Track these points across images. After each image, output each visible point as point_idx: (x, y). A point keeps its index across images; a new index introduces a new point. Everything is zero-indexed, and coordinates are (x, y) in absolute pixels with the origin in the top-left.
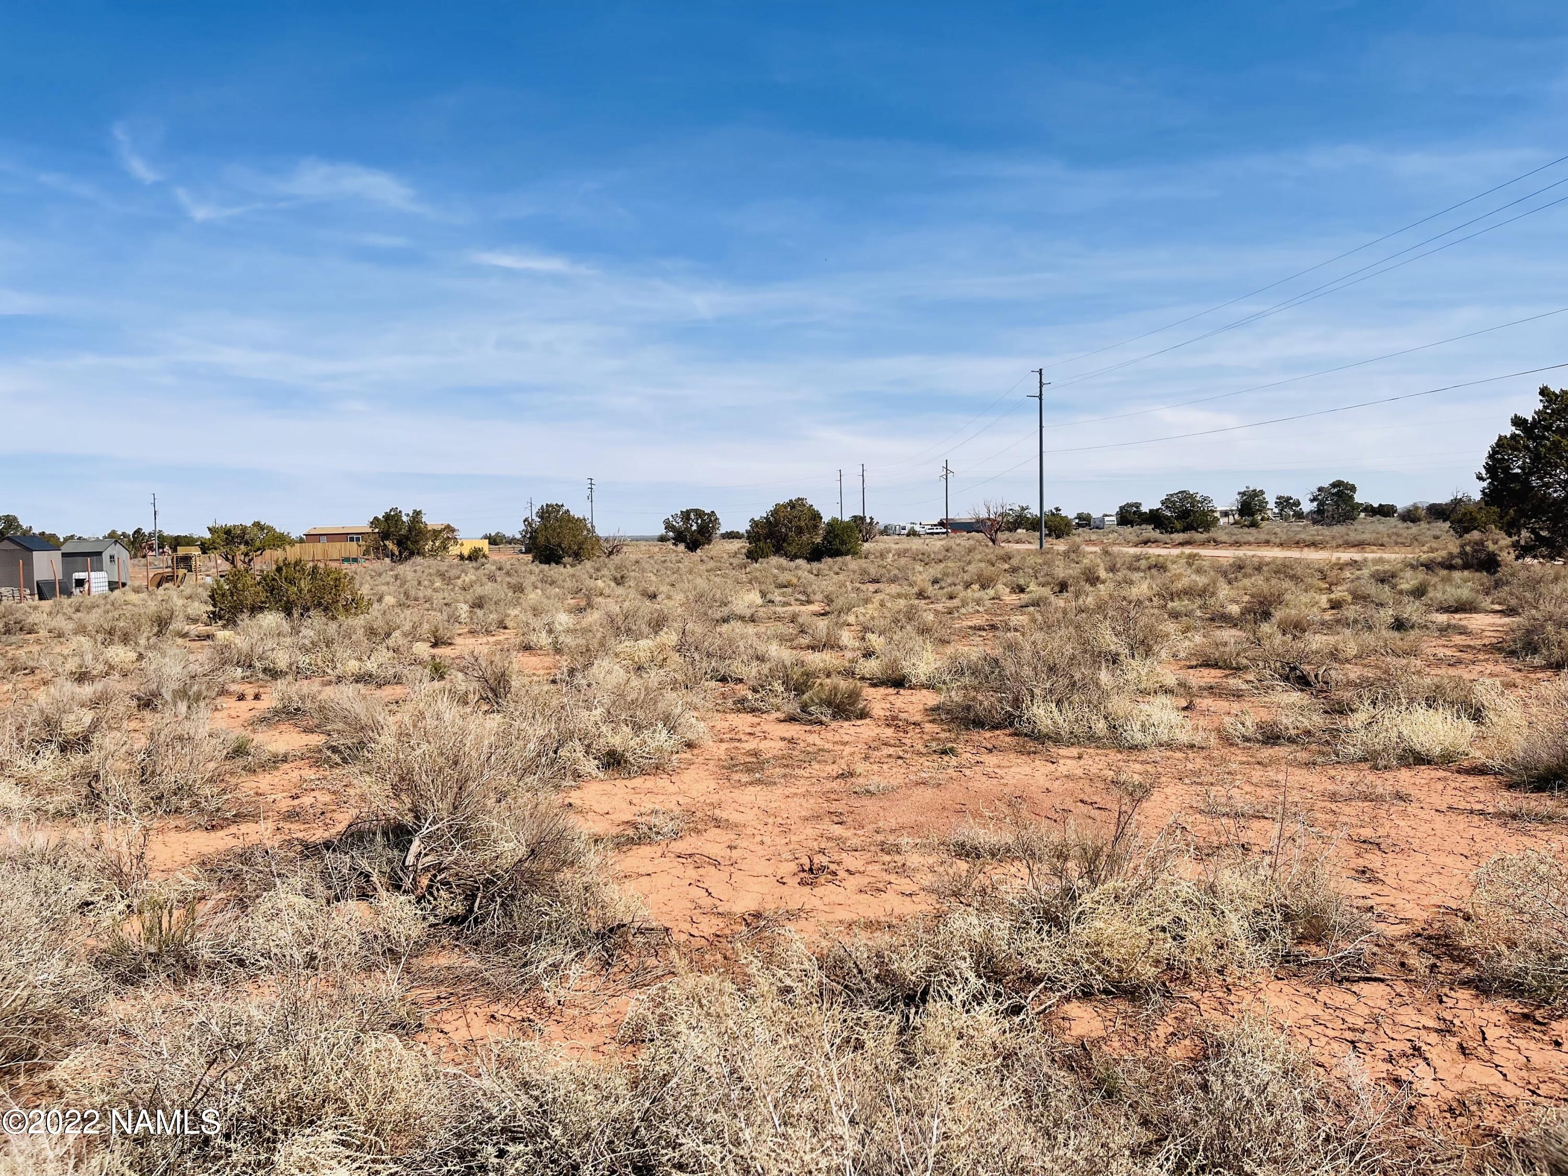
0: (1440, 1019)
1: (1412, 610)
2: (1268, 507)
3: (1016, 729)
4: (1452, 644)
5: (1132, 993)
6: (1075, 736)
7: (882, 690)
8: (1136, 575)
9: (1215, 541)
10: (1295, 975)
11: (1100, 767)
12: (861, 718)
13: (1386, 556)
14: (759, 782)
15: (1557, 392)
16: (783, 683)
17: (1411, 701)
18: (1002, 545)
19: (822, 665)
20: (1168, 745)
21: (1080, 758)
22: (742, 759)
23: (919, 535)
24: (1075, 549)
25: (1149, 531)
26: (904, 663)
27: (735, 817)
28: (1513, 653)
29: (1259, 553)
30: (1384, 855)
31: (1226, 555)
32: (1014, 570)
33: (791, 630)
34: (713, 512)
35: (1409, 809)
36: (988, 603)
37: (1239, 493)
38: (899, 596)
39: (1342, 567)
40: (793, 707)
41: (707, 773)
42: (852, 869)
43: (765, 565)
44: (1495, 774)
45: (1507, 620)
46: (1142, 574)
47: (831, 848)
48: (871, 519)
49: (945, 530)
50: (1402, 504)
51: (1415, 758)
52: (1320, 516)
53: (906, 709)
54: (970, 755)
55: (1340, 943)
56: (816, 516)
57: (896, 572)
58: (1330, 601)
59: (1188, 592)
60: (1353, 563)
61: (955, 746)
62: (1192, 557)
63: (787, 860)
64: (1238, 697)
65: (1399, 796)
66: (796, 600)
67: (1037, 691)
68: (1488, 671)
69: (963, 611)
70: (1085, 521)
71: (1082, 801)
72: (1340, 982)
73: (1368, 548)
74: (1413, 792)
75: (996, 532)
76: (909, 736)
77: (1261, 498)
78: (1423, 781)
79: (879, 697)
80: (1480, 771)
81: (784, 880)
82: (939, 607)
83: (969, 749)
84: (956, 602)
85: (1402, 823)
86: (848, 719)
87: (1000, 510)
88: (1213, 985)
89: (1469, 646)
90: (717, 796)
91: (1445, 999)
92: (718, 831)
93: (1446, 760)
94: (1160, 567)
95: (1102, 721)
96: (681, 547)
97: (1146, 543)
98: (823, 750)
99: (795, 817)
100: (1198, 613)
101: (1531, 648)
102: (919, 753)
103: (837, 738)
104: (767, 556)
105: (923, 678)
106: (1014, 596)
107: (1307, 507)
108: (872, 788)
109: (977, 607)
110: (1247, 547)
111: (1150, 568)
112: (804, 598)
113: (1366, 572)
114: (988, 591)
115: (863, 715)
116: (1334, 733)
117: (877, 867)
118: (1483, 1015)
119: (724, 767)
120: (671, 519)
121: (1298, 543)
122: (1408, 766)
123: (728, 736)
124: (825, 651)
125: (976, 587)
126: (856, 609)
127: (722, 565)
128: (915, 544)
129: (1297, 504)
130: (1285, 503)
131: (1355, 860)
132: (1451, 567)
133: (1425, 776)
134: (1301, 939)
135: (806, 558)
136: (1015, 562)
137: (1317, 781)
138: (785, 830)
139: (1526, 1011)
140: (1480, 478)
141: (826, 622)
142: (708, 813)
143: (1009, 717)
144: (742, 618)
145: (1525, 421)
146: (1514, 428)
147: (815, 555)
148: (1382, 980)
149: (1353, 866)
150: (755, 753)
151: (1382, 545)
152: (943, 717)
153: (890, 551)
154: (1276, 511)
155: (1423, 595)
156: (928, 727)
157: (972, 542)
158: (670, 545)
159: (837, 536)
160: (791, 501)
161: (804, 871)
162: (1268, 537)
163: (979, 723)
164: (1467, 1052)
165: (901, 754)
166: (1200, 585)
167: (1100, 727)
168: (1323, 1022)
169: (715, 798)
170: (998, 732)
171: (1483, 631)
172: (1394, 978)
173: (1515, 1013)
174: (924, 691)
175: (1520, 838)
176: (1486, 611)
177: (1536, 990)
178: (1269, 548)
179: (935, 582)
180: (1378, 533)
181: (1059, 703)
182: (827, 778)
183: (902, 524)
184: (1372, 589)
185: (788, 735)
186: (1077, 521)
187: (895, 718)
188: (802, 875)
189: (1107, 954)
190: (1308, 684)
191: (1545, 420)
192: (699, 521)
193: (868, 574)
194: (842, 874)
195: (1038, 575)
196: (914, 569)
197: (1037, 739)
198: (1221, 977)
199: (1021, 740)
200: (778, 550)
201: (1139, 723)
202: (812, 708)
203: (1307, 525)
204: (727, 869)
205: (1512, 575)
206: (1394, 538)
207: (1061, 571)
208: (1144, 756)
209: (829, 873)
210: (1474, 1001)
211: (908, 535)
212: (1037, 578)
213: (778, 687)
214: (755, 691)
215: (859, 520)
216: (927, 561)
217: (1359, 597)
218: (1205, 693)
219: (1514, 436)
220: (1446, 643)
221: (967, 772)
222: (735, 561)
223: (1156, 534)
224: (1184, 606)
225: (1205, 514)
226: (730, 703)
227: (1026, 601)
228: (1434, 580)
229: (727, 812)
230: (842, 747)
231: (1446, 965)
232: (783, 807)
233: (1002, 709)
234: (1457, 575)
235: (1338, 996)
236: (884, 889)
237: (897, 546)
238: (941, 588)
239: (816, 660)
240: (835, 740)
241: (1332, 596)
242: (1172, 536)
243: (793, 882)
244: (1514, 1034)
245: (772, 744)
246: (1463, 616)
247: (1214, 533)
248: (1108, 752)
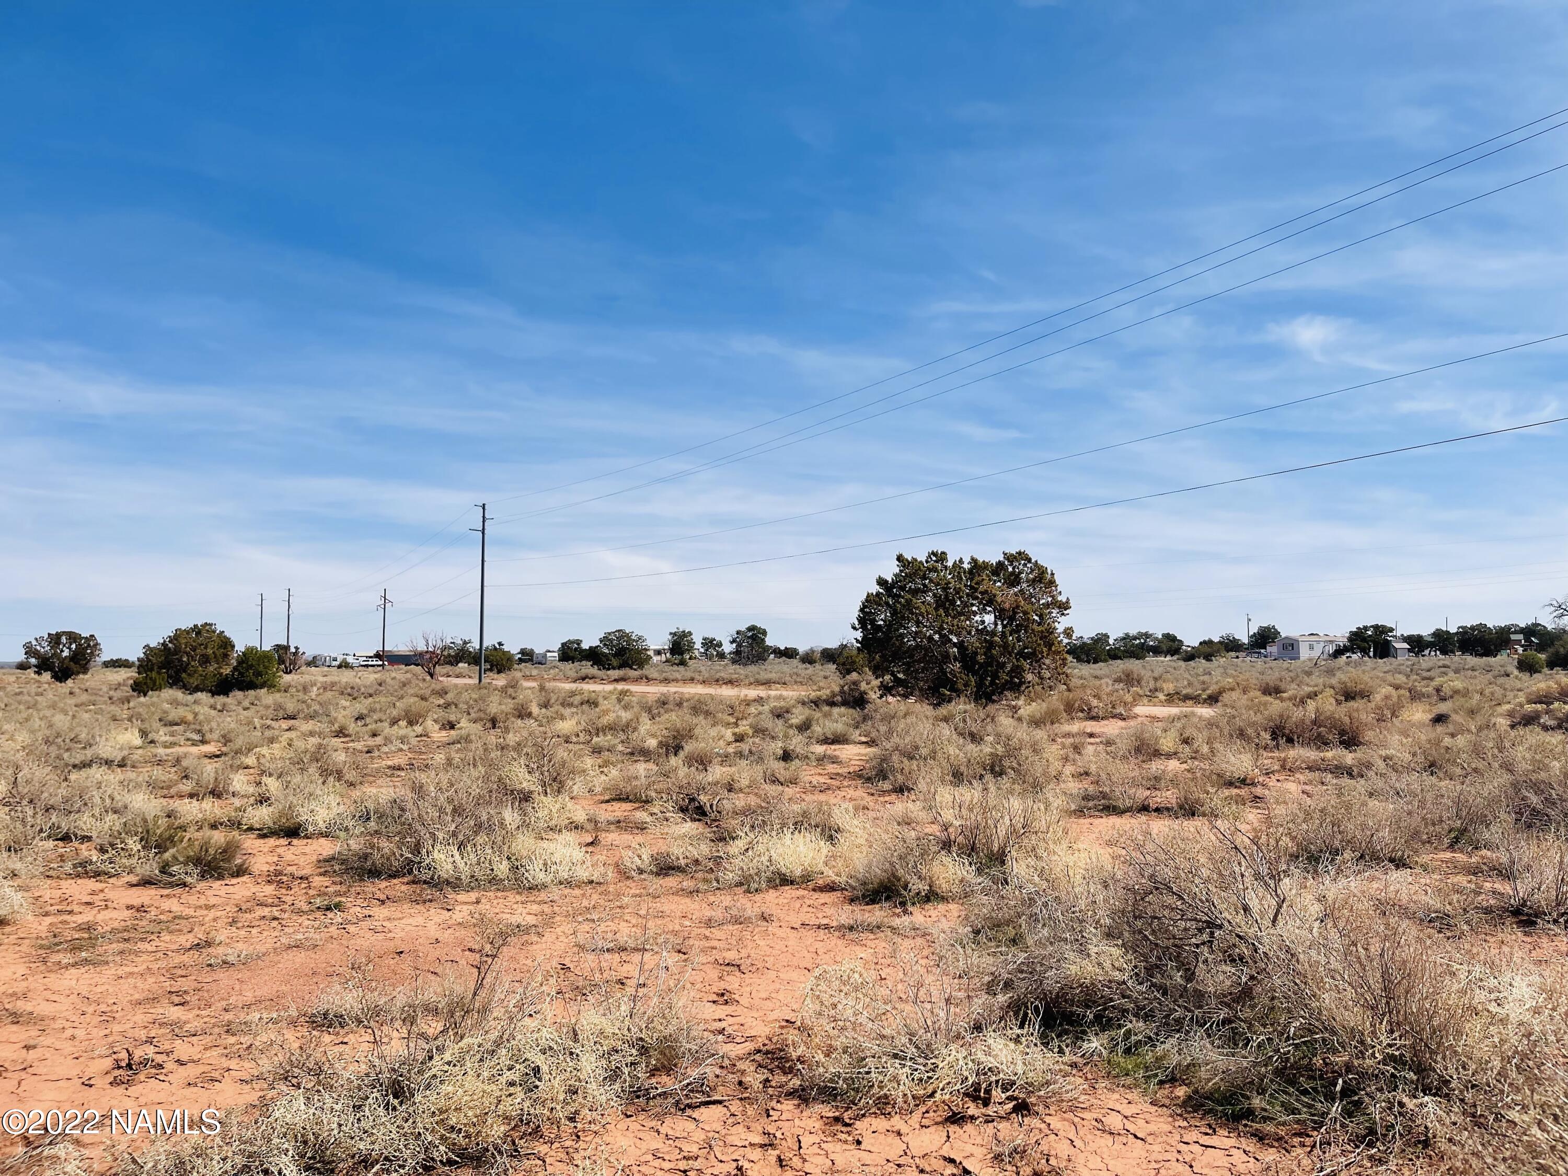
0: (765, 1134)
1: (797, 743)
2: (696, 647)
3: (415, 876)
4: (826, 772)
5: (478, 1159)
6: (477, 880)
7: (272, 842)
8: (568, 710)
9: (647, 678)
10: (643, 1110)
11: (497, 911)
12: (237, 876)
13: (785, 693)
14: (86, 961)
15: (910, 559)
16: (141, 840)
17: (783, 825)
18: (440, 679)
19: (200, 816)
20: (568, 883)
21: (478, 902)
22: (68, 935)
23: (352, 668)
24: (514, 685)
25: (587, 668)
26: (301, 810)
27: (44, 1009)
28: (869, 779)
29: (680, 690)
30: (743, 976)
31: (653, 691)
32: (447, 706)
33: (171, 774)
34: (92, 636)
35: (770, 929)
36: (414, 741)
37: (671, 634)
38: (312, 734)
39: (748, 703)
40: (151, 868)
41: (17, 956)
42: (184, 1058)
43: (155, 699)
44: (843, 889)
45: (869, 750)
46: (575, 710)
47: (163, 1035)
48: (297, 648)
49: (381, 663)
50: (802, 649)
51: (781, 880)
52: (738, 657)
53: (296, 862)
54: (359, 909)
55: (688, 1069)
56: (226, 644)
57: (317, 707)
58: (735, 734)
59: (612, 728)
60: (759, 700)
61: (343, 899)
62: (624, 693)
63: (101, 1057)
64: (642, 829)
65: (764, 918)
66: (188, 740)
67: (440, 835)
68: (849, 796)
69: (385, 749)
70: (527, 656)
71: (470, 950)
72: (683, 1110)
73: (773, 686)
74: (775, 911)
75: (434, 666)
76: (292, 892)
77: (689, 638)
78: (785, 901)
79: (266, 850)
80: (830, 888)
81: (91, 1082)
82: (359, 746)
83: (359, 902)
84: (379, 740)
85: (762, 943)
86: (220, 877)
87: (439, 644)
88: (563, 1135)
89: (838, 774)
90: (25, 984)
91: (771, 1112)
92: (15, 1028)
93: (805, 880)
94: (592, 703)
95: (505, 862)
96: (47, 676)
97: (583, 679)
98: (180, 917)
99: (124, 1000)
100: (620, 748)
101: (882, 775)
102: (300, 912)
103: (202, 901)
104: (160, 689)
105: (322, 826)
106: (444, 733)
107: (728, 648)
108: (230, 959)
109: (401, 746)
110: (674, 684)
111: (582, 704)
112: (196, 737)
113: (766, 708)
114: (415, 728)
115: (240, 872)
116: (717, 860)
117: (215, 1052)
118: (802, 1124)
119: (42, 947)
120: (34, 643)
121: (717, 681)
122: (775, 887)
123: (56, 907)
124: (205, 801)
125: (403, 723)
126: (258, 749)
127: (98, 698)
128: (346, 677)
129: (720, 645)
130: (710, 643)
131: (717, 984)
132: (832, 704)
133: (787, 896)
134: (653, 1072)
135: (210, 691)
136: (450, 697)
137: (697, 908)
138: (107, 1018)
139: (837, 1114)
140: (854, 628)
141: (217, 765)
142: (7, 1006)
143: (408, 864)
144: (108, 763)
145: (886, 582)
146: (878, 587)
147: (223, 687)
148: (720, 1102)
149: (716, 990)
150: (88, 927)
151: (785, 684)
152: (337, 868)
153: (315, 685)
154: (702, 650)
155: (807, 729)
156: (318, 881)
157: (409, 675)
158: (31, 673)
159: (251, 666)
160: (196, 626)
161: (119, 1067)
162: (693, 675)
163: (375, 873)
164: (784, 1163)
165: (277, 914)
166: (624, 720)
167: (502, 868)
168: (661, 1155)
169: (20, 987)
170: (395, 881)
171: (851, 760)
172: (730, 1098)
173: (828, 1118)
174: (322, 841)
175: (854, 948)
176: (855, 742)
177: (846, 1093)
178: (693, 685)
179: (360, 718)
180: (782, 673)
181: (461, 846)
182: (177, 951)
183: (333, 656)
184: (768, 723)
185: (136, 902)
186: (520, 656)
187: (278, 873)
188: (117, 1073)
189: (453, 1121)
190: (704, 814)
191: (900, 581)
192: (74, 646)
193: (285, 710)
194: (170, 1066)
195: (471, 711)
196: (337, 704)
197: (435, 886)
198: (572, 1125)
199: (417, 888)
200: (176, 681)
201: (541, 862)
202: (174, 868)
203: (727, 665)
204: (17, 1076)
205: (875, 711)
206: (794, 677)
207: (496, 706)
208: (543, 896)
209: (154, 1067)
210: (796, 1111)
211: (340, 667)
212: (469, 714)
213: (134, 844)
214: (102, 850)
215: (282, 649)
216: (355, 695)
217: (759, 731)
218: (612, 827)
219: (878, 594)
220: (821, 771)
221: (352, 928)
222: (117, 695)
223: (594, 671)
224: (607, 741)
225: (639, 652)
226: (68, 867)
227: (455, 738)
228: (817, 715)
229: (34, 1003)
230: (205, 912)
231: (778, 1078)
232: (111, 990)
233: (402, 855)
234: (836, 710)
235: (678, 1125)
236: (220, 1078)
237: (325, 679)
238: (365, 725)
239: (190, 810)
240: (199, 904)
241: (737, 730)
242: (609, 672)
243: (101, 1082)
244: (825, 1139)
245: (114, 914)
246: (837, 747)
247: (648, 671)
248: (508, 894)
